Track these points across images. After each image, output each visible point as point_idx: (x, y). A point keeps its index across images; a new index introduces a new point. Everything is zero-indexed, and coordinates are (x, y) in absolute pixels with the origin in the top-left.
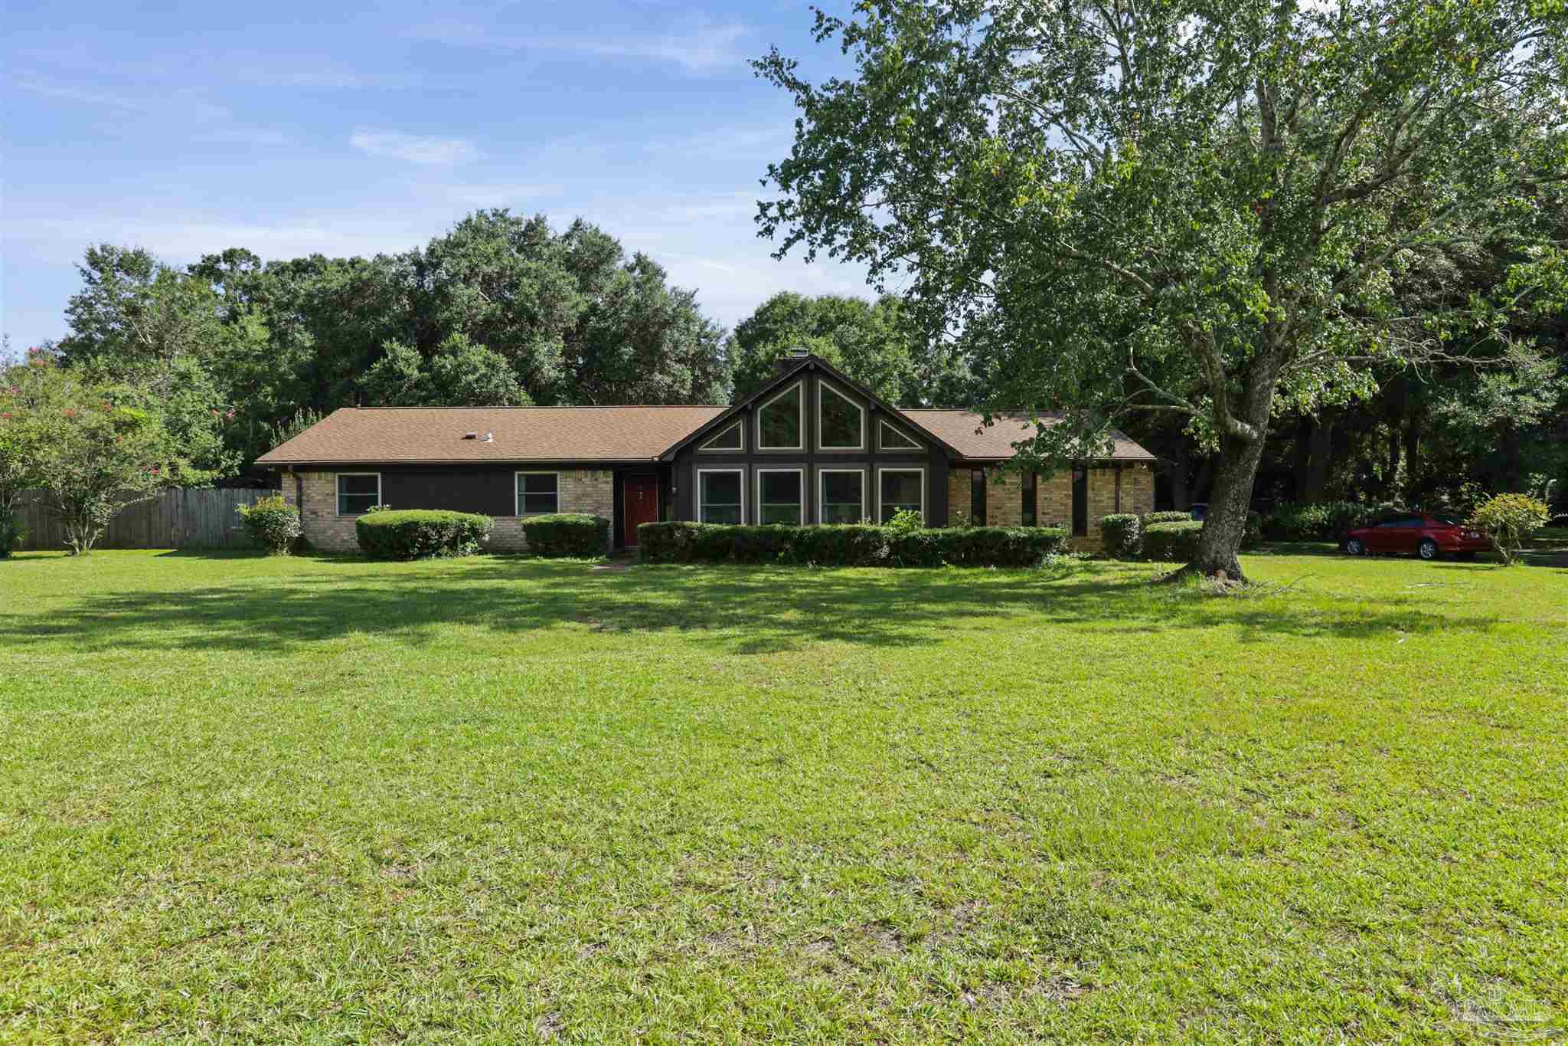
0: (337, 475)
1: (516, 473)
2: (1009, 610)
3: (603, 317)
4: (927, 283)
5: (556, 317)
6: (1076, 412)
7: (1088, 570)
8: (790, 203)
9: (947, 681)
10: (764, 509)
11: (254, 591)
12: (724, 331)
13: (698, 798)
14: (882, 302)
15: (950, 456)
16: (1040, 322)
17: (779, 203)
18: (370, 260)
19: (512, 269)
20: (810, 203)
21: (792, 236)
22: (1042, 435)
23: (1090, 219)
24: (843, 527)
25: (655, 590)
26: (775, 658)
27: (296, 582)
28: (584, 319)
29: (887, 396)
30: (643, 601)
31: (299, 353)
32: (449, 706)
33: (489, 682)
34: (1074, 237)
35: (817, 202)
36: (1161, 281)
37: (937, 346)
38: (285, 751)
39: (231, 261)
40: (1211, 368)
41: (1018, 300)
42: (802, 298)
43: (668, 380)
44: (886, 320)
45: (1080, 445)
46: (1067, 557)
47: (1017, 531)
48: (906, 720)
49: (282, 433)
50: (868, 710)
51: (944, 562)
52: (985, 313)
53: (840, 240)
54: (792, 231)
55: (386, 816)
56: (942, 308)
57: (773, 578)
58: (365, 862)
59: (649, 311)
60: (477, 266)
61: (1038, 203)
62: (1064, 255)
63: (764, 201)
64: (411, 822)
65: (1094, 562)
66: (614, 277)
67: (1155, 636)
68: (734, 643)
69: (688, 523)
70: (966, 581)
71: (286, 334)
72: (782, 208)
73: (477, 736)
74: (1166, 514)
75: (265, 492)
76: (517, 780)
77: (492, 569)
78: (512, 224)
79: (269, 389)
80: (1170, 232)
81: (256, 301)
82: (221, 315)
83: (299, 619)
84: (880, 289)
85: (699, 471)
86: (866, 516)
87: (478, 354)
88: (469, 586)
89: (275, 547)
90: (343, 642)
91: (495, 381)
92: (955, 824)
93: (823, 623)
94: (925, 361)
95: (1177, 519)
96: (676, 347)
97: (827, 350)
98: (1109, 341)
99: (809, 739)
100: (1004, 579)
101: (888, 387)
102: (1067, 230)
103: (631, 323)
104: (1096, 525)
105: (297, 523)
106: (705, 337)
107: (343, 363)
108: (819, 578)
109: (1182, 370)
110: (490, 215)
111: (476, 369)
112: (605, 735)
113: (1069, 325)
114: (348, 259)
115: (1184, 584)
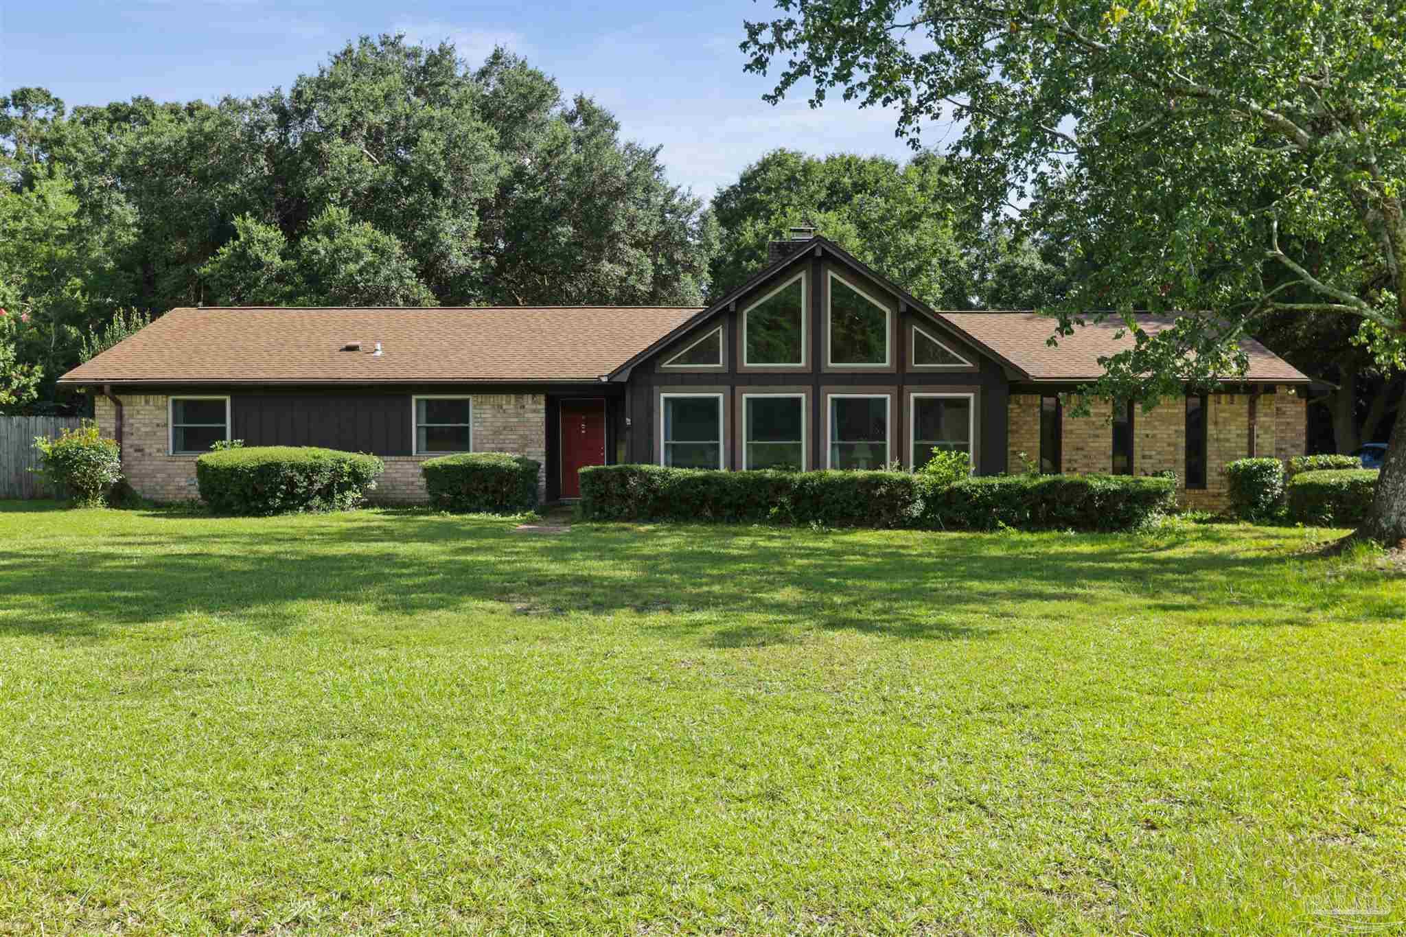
0: (171, 398)
1: (414, 398)
2: (1093, 592)
3: (532, 184)
4: (980, 134)
5: (468, 184)
6: (1192, 314)
7: (1207, 536)
8: (791, 23)
9: (1006, 690)
10: (753, 450)
11: (55, 556)
12: (697, 203)
13: (659, 846)
14: (917, 162)
15: (1011, 376)
16: (1142, 188)
17: (774, 24)
18: (214, 105)
19: (408, 117)
20: (818, 24)
21: (792, 71)
22: (1143, 347)
23: (1217, 39)
24: (861, 473)
25: (601, 558)
26: (763, 654)
27: (113, 544)
28: (505, 188)
29: (922, 293)
30: (585, 573)
31: (118, 232)
32: (321, 714)
33: (375, 682)
34: (1193, 65)
35: (827, 22)
36: (1321, 126)
37: (994, 223)
38: (96, 775)
39: (25, 106)
40: (1395, 249)
41: (1111, 157)
42: (805, 158)
43: (621, 271)
44: (922, 188)
45: (1198, 361)
46: (1176, 517)
47: (1104, 481)
48: (947, 742)
49: (95, 341)
50: (895, 728)
51: (1001, 524)
52: (1063, 176)
53: (859, 76)
54: (792, 63)
55: (233, 865)
56: (1002, 170)
57: (762, 543)
58: (203, 929)
59: (594, 177)
60: (360, 113)
61: (1142, 17)
62: (1179, 92)
63: (754, 22)
64: (268, 872)
65: (1216, 526)
66: (548, 130)
67: (1308, 633)
68: (709, 631)
69: (645, 467)
70: (1034, 550)
71: (101, 206)
72: (778, 30)
73: (358, 755)
74: (1323, 458)
75: (72, 421)
76: (411, 816)
77: (379, 528)
78: (408, 56)
79: (78, 281)
80: (1337, 53)
81: (59, 160)
82: (10, 179)
83: (117, 594)
84: (914, 143)
85: (663, 395)
86: (893, 459)
87: (362, 235)
88: (350, 551)
89: (86, 496)
90: (177, 625)
91: (384, 272)
92: (1018, 891)
93: (833, 606)
94: (978, 243)
95: (1339, 466)
96: (632, 226)
97: (840, 229)
98: (1243, 213)
99: (812, 767)
100: (1086, 548)
101: (924, 280)
102: (1183, 55)
103: (570, 194)
104: (1221, 474)
105: (116, 464)
106: (671, 212)
107: (178, 247)
108: (827, 544)
109: (1351, 253)
110: (377, 43)
111: (359, 255)
112: (533, 756)
113: (1184, 191)
114: (184, 105)
115: (1350, 557)
